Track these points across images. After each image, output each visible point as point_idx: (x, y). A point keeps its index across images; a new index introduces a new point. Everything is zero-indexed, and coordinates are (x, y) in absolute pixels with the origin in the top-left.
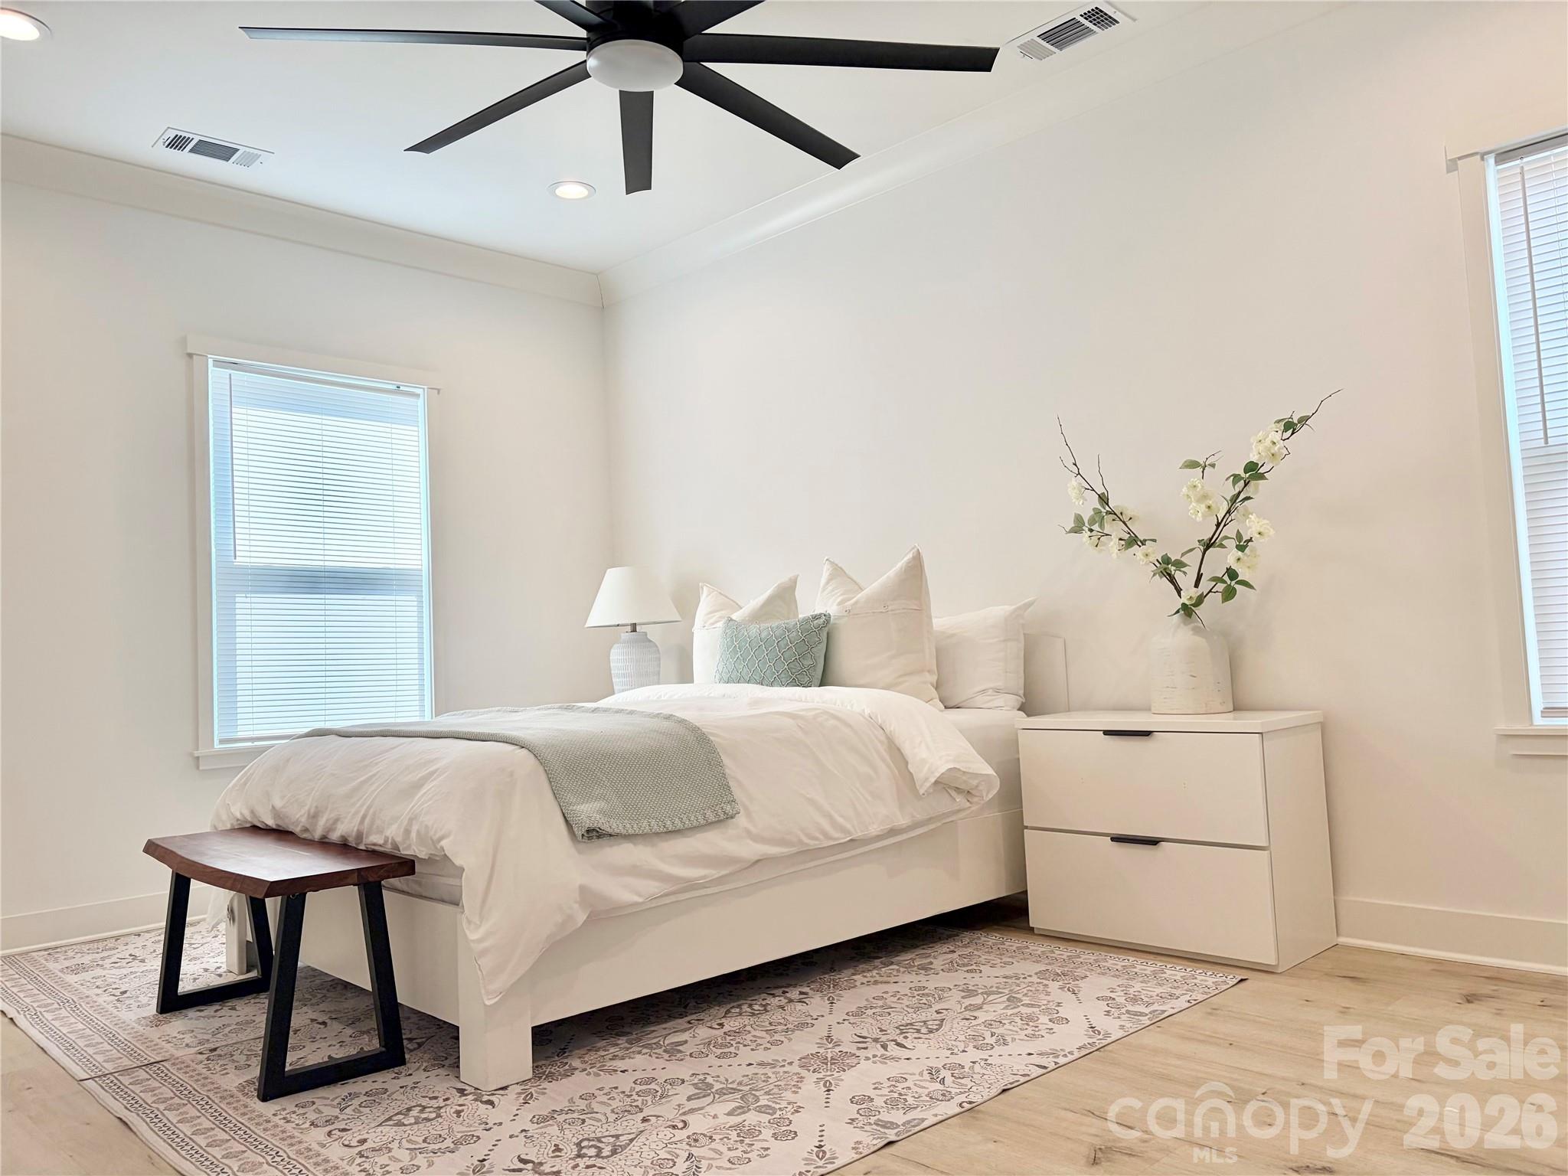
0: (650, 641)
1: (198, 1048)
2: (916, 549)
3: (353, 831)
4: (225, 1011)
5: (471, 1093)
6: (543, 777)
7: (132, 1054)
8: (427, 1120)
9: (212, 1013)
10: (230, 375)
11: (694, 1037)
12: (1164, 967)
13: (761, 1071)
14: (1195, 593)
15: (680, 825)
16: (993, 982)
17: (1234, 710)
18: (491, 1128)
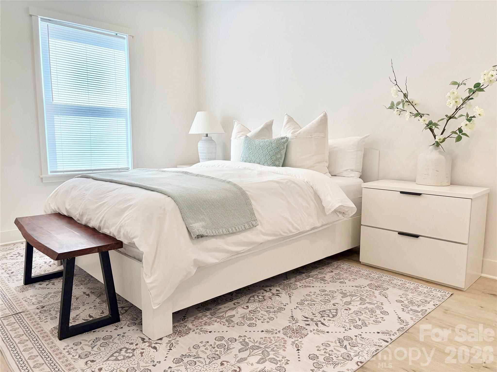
0: (213, 140)
1: (37, 306)
2: (324, 112)
3: (97, 225)
4: (50, 286)
5: (147, 342)
6: (178, 211)
7: (11, 307)
8: (129, 357)
9: (45, 286)
10: (48, 25)
11: (237, 313)
12: (418, 285)
13: (268, 335)
14: (442, 137)
15: (235, 231)
16: (351, 289)
17: (451, 184)
18: (156, 365)
